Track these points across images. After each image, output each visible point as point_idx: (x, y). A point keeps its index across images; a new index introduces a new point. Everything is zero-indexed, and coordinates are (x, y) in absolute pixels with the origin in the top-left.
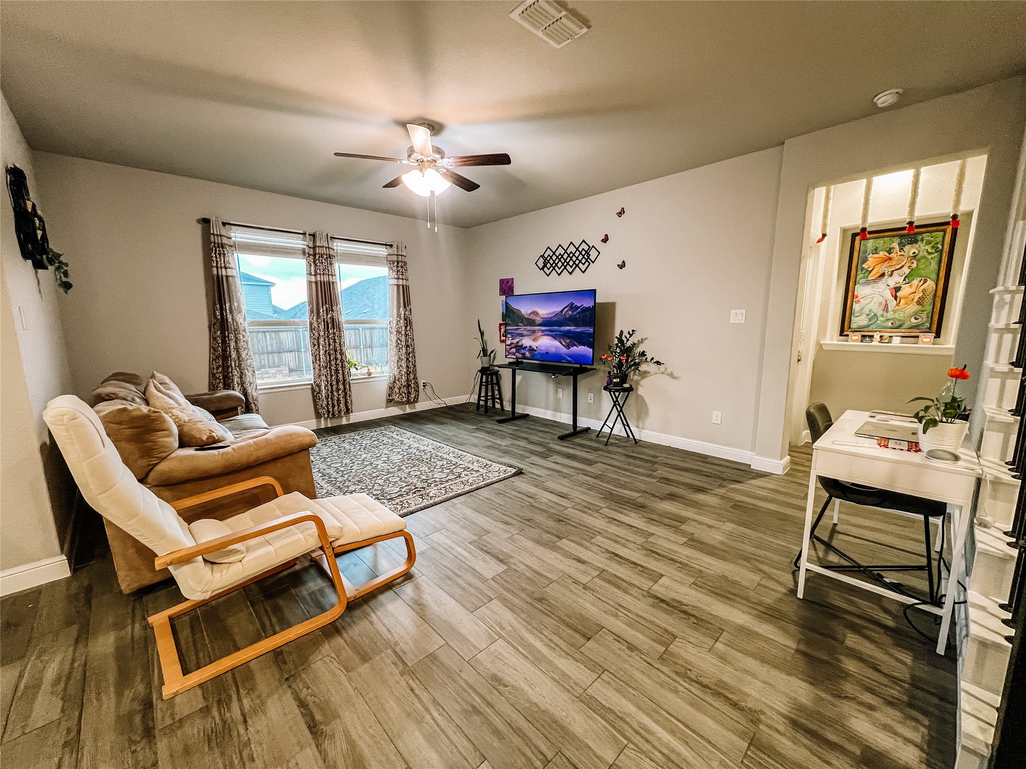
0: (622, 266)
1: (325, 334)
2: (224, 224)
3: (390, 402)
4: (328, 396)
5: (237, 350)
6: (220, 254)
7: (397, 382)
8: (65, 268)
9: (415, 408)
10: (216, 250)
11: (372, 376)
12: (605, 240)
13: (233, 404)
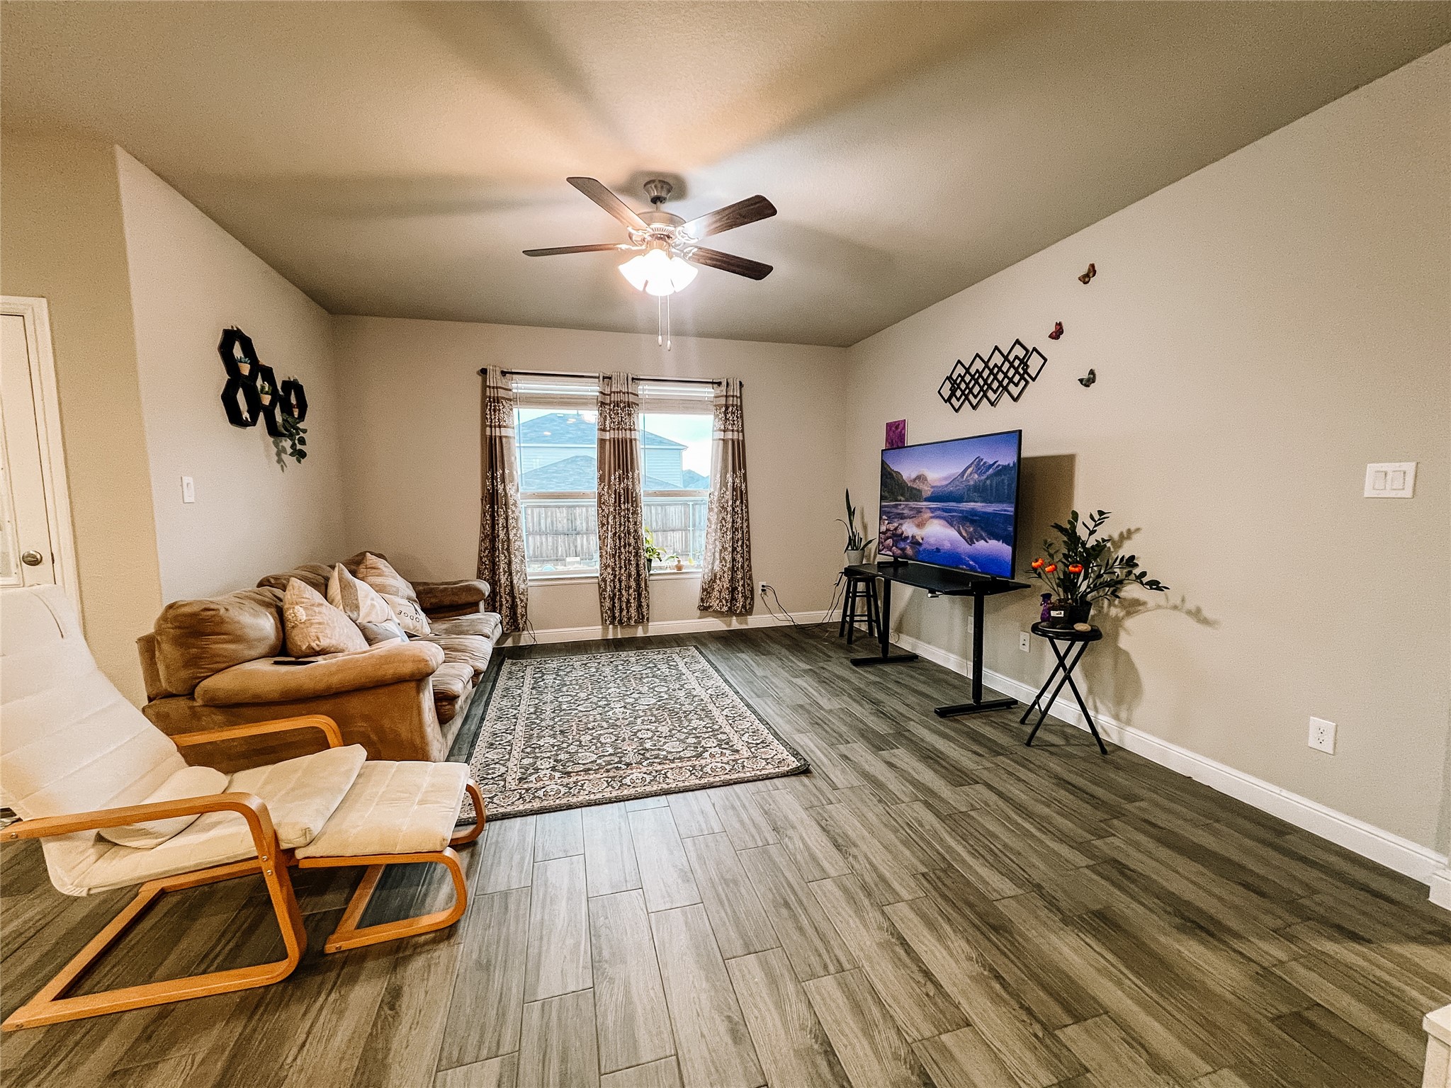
0: (1088, 380)
1: (615, 510)
2: (504, 373)
3: (704, 609)
4: (615, 595)
5: (506, 527)
6: (495, 411)
7: (718, 581)
8: (302, 434)
9: (747, 624)
10: (491, 406)
11: (683, 571)
12: (1058, 333)
13: (471, 599)
